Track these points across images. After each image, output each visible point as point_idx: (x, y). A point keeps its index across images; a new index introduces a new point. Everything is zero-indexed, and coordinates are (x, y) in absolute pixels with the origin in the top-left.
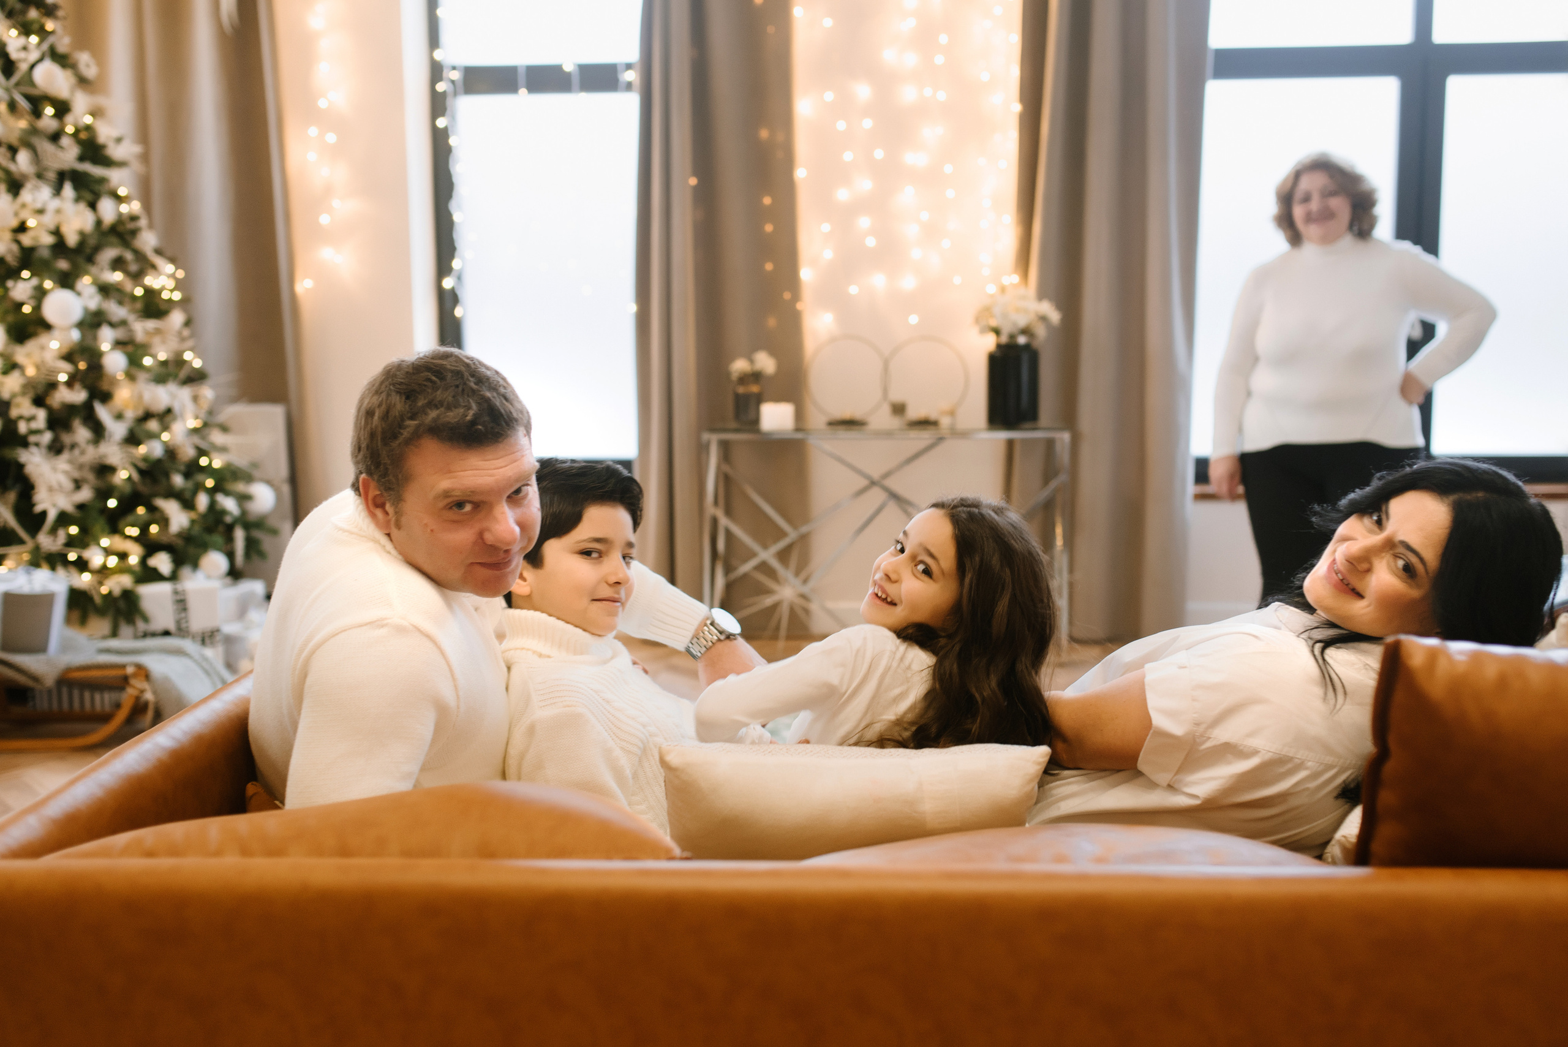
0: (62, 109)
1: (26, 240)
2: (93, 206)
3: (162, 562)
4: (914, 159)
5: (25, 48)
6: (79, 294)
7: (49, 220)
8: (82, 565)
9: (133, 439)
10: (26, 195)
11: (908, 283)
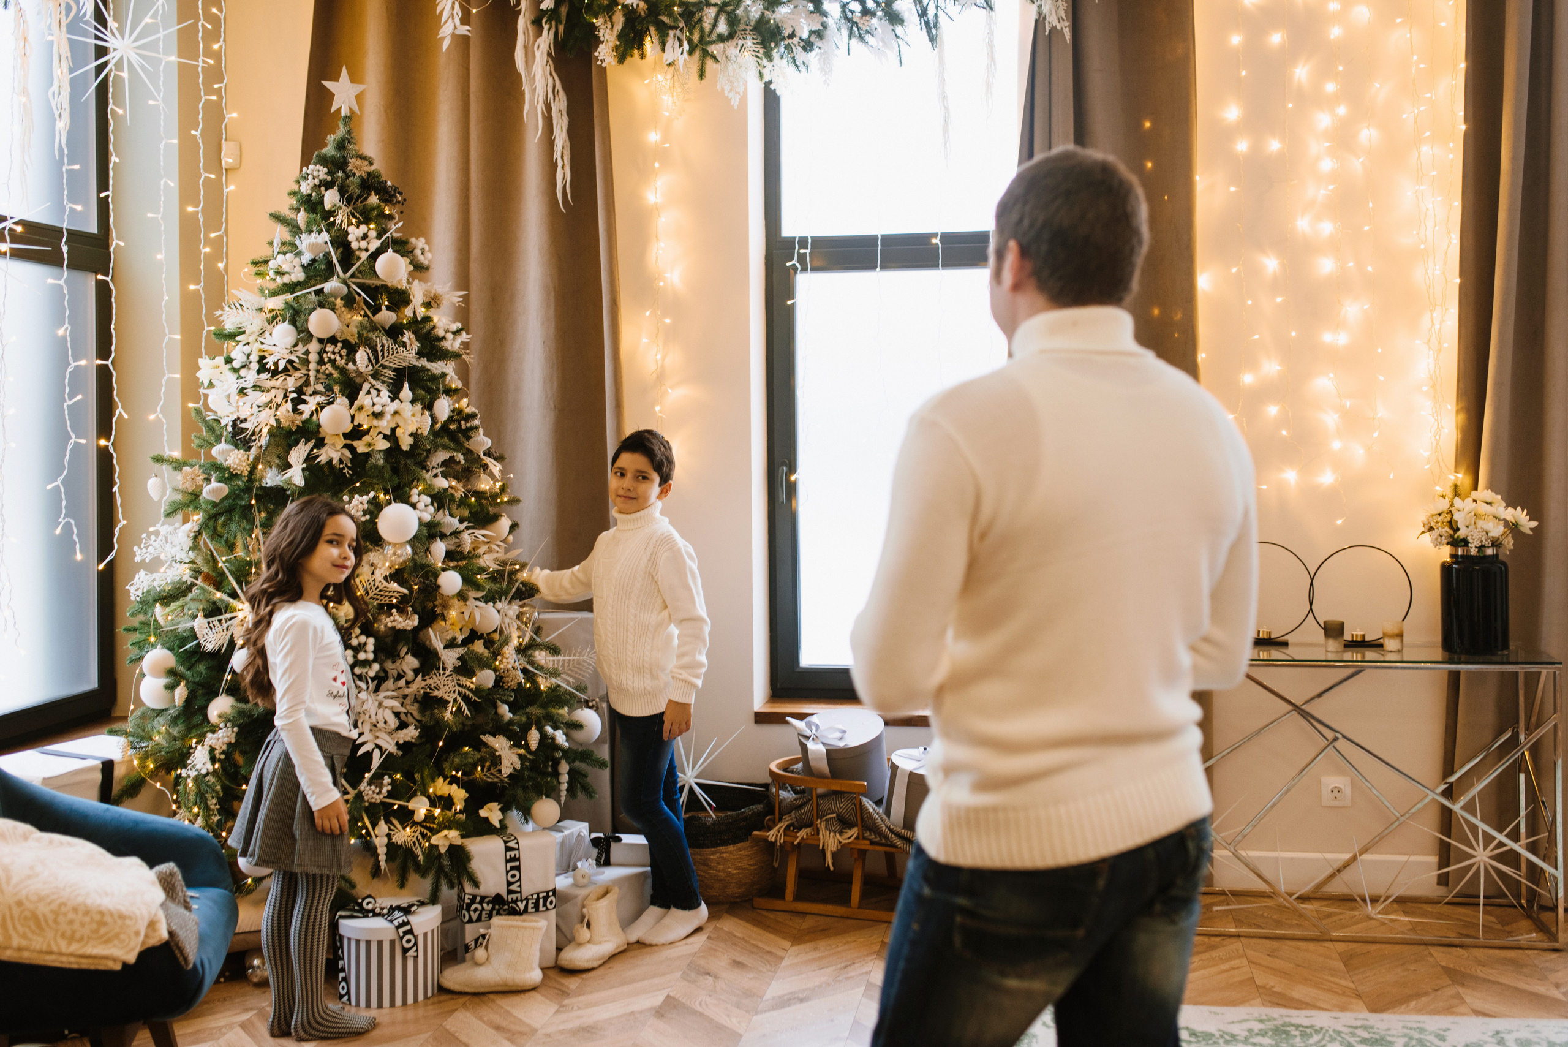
0: (399, 299)
1: (361, 447)
2: (429, 406)
3: (492, 813)
4: (1334, 338)
5: (365, 237)
6: (414, 506)
7: (385, 425)
8: (406, 816)
9: (465, 668)
10: (363, 399)
11: (1327, 478)
